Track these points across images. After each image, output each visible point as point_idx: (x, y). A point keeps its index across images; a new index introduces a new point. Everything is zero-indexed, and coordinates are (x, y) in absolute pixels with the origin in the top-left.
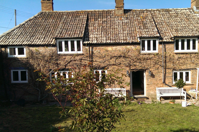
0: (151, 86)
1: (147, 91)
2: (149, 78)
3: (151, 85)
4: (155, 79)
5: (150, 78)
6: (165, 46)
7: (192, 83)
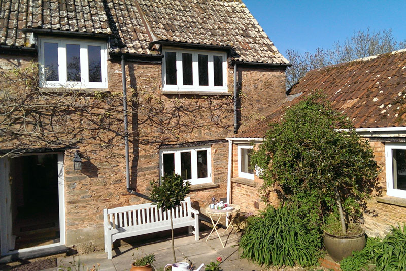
0: (84, 204)
1: (70, 225)
2: (75, 179)
3: (84, 201)
4: (99, 179)
5: (81, 179)
6: (132, 70)
7: (215, 182)
